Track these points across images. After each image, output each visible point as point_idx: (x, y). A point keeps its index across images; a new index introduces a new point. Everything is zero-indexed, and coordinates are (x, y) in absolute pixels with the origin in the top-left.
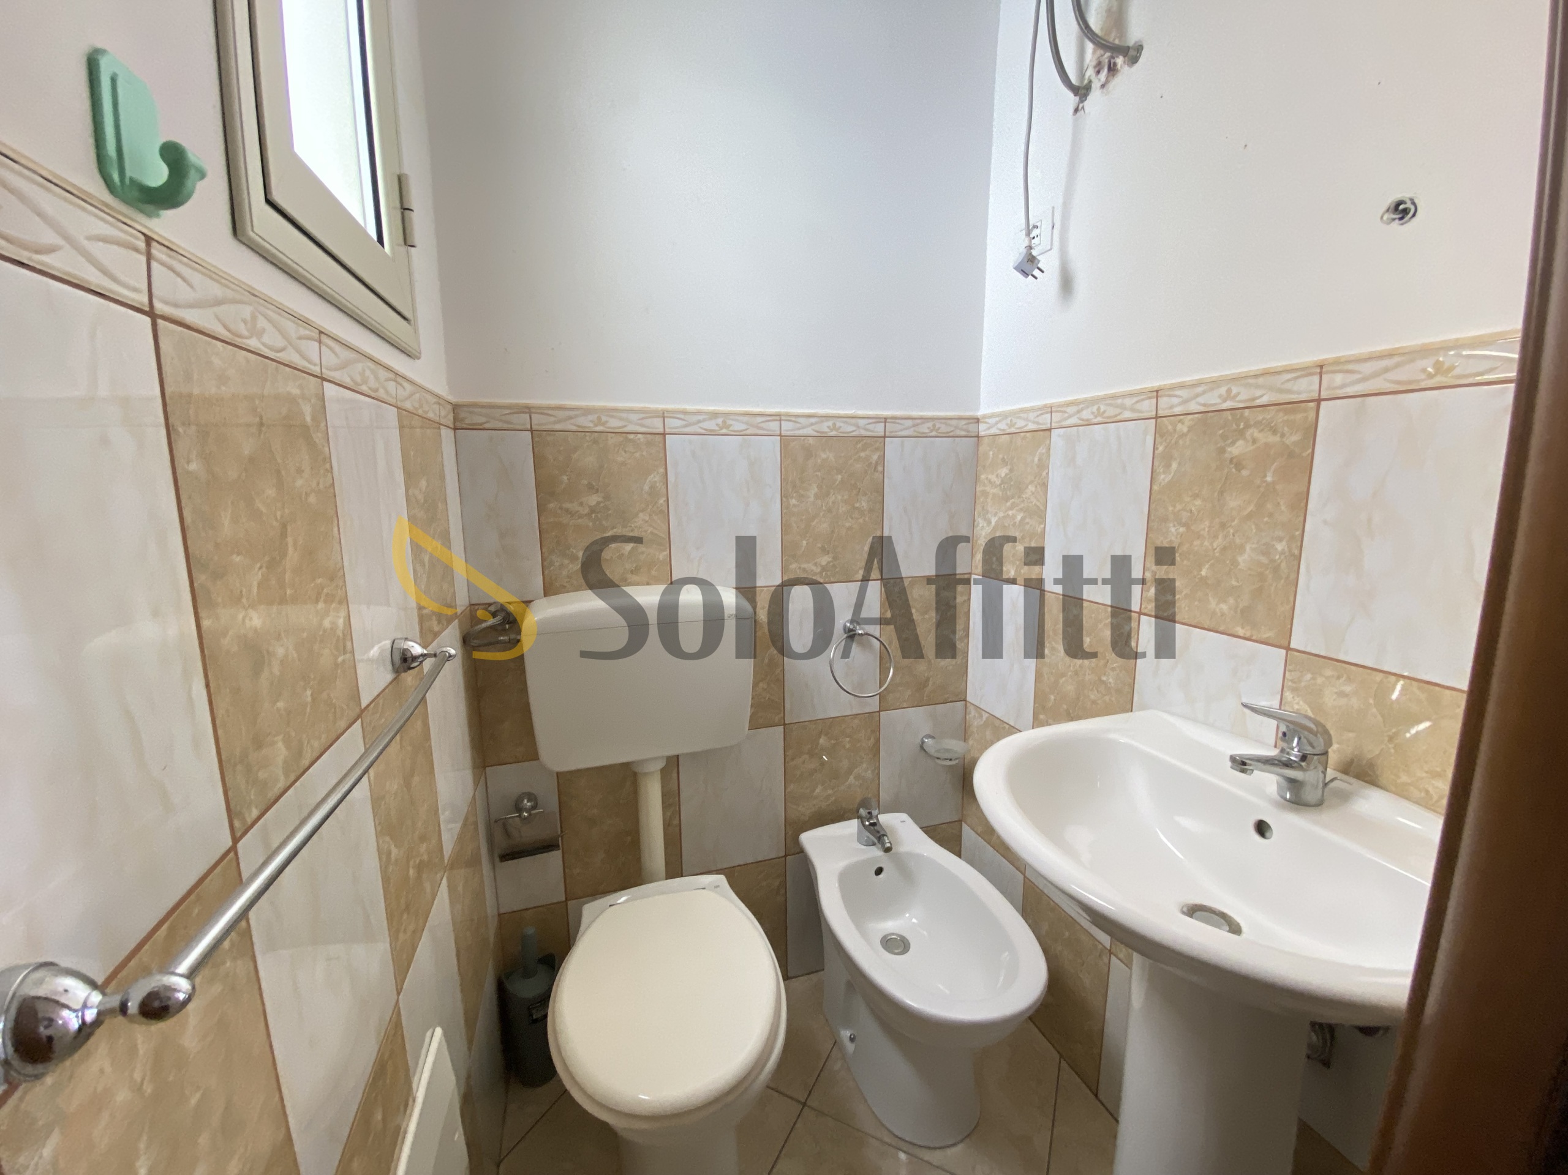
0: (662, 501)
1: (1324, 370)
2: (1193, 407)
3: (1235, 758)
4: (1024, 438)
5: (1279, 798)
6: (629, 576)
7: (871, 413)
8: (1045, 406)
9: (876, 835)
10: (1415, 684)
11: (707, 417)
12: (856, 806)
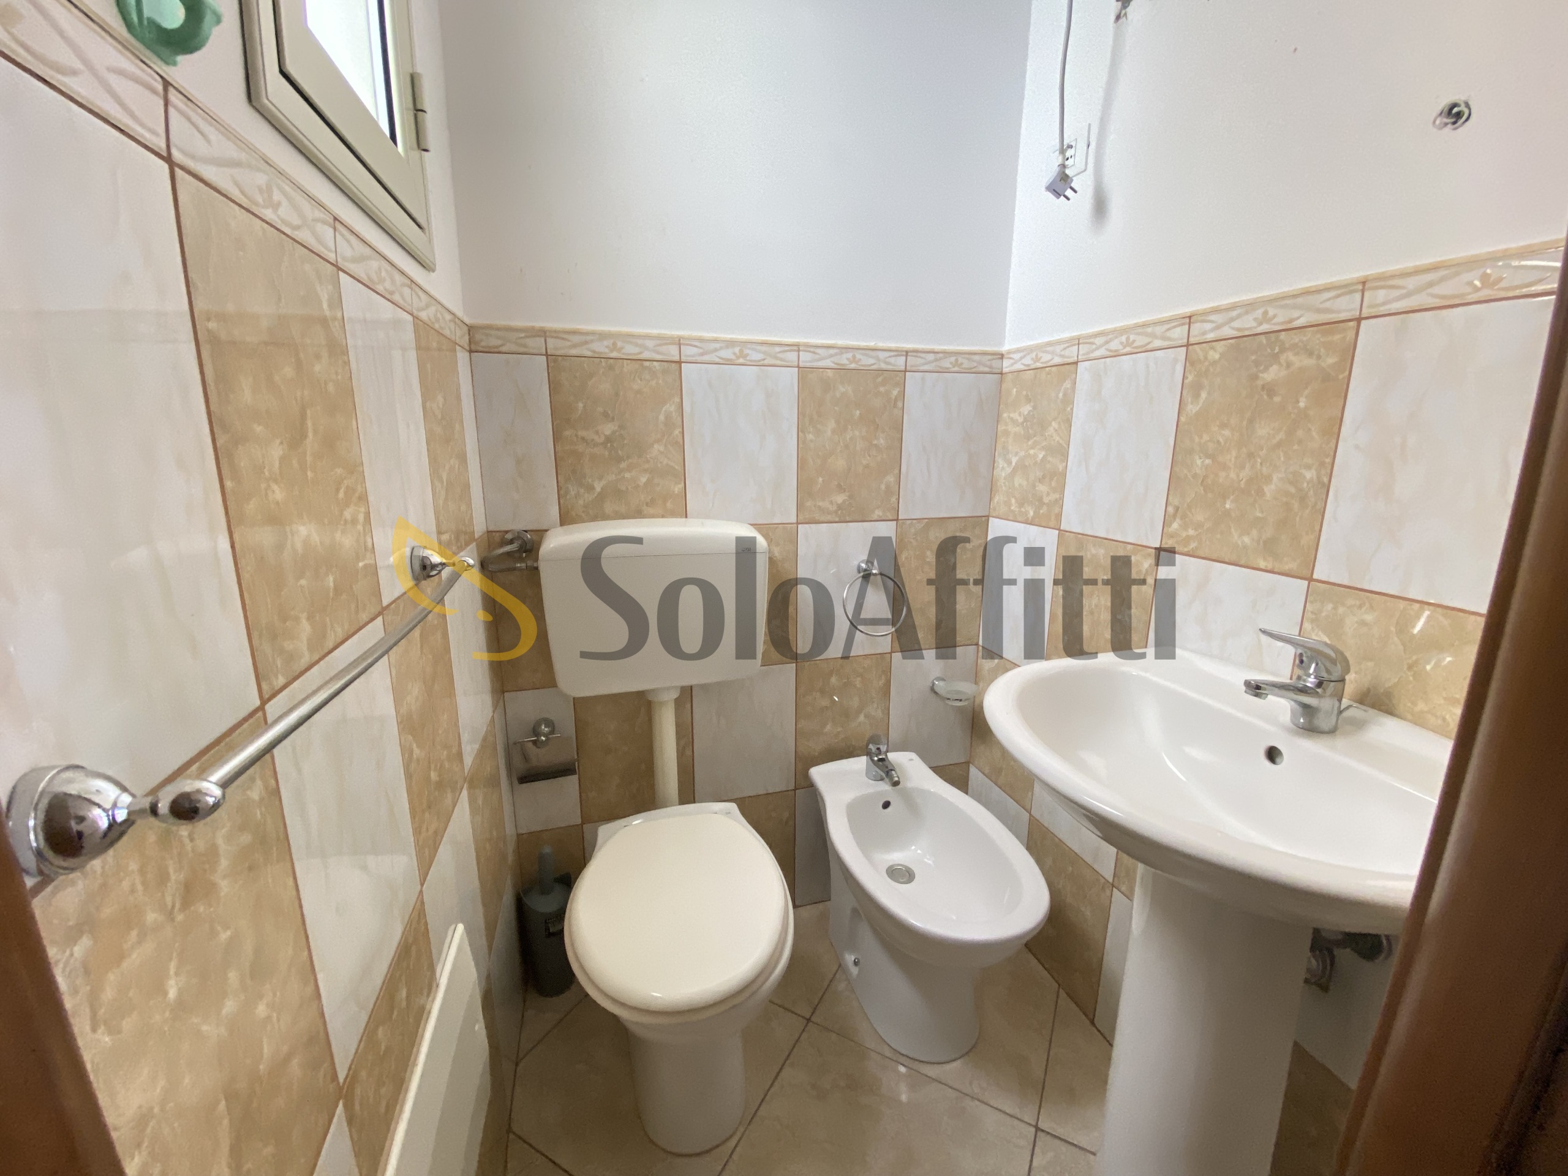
0: (677, 432)
1: (1366, 286)
2: (1227, 332)
3: (1250, 682)
4: (1049, 373)
5: (1292, 726)
6: (645, 507)
7: (893, 345)
8: (1072, 339)
9: (885, 770)
10: (1439, 610)
11: (723, 345)
12: (865, 743)
